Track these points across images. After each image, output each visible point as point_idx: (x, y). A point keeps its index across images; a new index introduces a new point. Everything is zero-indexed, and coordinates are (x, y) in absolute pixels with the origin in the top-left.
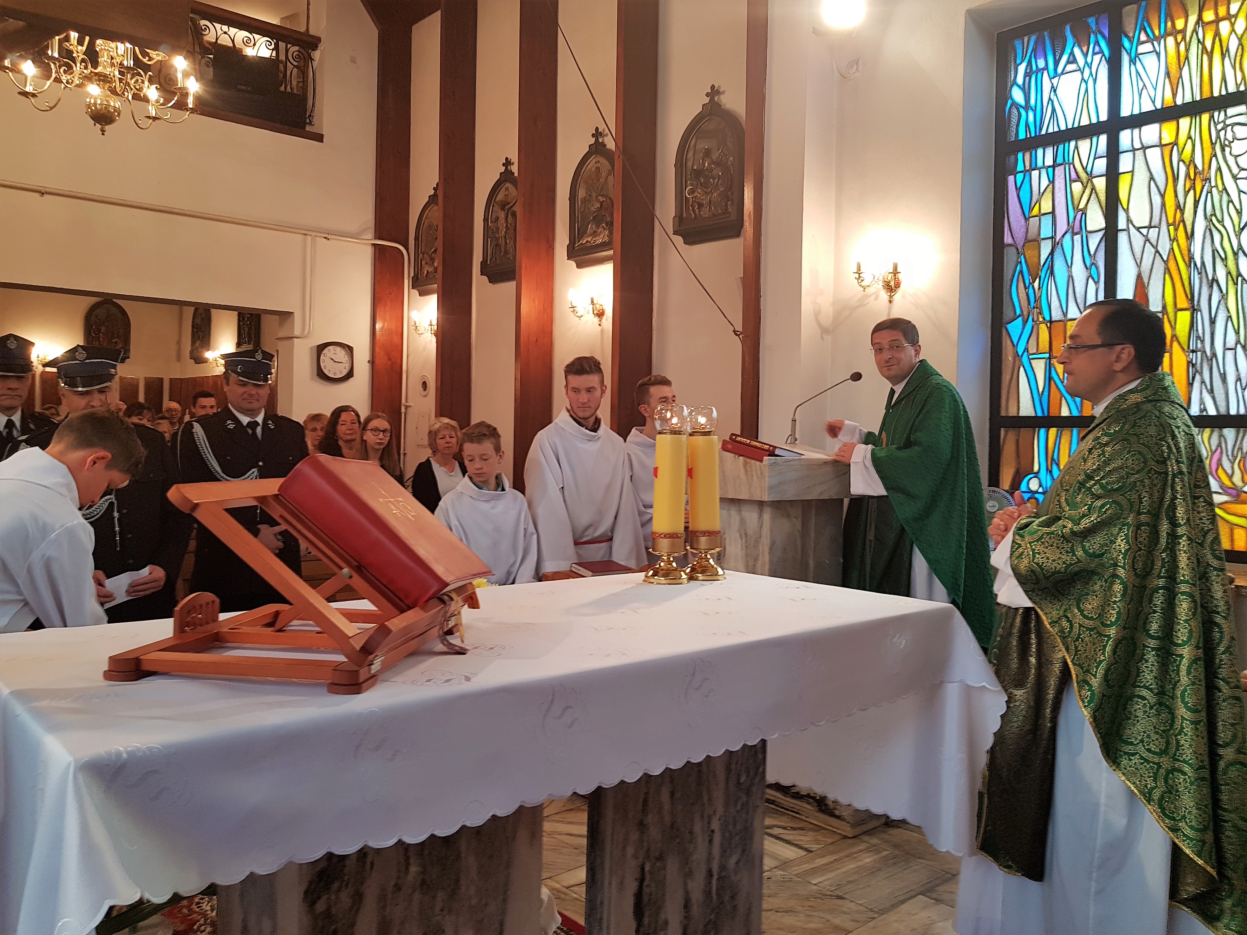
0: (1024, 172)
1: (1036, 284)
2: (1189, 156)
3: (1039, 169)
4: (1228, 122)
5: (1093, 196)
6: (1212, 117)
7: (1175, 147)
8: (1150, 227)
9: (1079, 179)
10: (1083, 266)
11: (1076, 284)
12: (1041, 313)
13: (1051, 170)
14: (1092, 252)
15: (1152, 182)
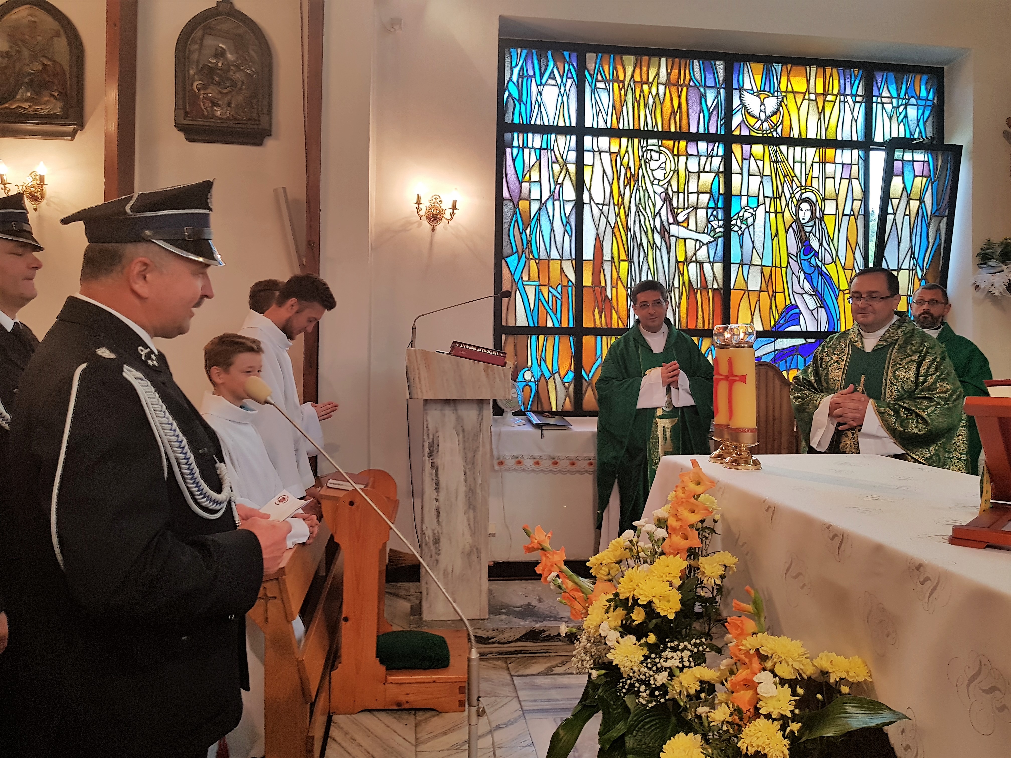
0: (519, 147)
1: (528, 231)
2: (627, 163)
3: (530, 148)
4: (649, 148)
5: (567, 176)
6: (640, 142)
7: (619, 156)
8: (603, 204)
9: (557, 162)
10: (561, 223)
11: (556, 235)
12: (532, 252)
13: (538, 151)
14: (567, 215)
15: (605, 175)
